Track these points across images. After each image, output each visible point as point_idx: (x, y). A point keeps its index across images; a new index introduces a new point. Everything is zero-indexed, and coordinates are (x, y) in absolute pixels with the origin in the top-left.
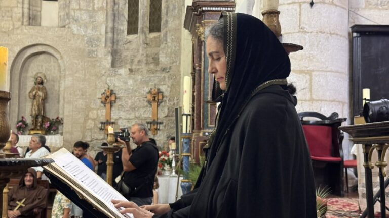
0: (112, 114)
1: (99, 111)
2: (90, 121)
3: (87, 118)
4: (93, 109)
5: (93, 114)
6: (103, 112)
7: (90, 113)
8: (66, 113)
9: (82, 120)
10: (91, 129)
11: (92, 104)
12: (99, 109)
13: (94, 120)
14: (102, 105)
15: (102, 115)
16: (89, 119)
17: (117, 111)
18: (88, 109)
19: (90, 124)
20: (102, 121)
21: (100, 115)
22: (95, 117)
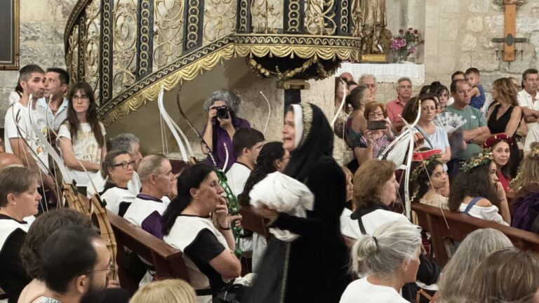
0: (518, 25)
1: (488, 18)
2: (468, 37)
3: (463, 30)
4: (475, 14)
5: (475, 24)
6: (496, 19)
7: (470, 21)
8: (428, 22)
9: (454, 35)
10: (470, 52)
11: (472, 5)
12: (486, 14)
13: (476, 34)
14: (496, 7)
15: (495, 26)
16: (466, 33)
17: (530, 19)
18: (466, 14)
19: (470, 41)
20: (495, 37)
21: (490, 25)
22: (480, 28)
